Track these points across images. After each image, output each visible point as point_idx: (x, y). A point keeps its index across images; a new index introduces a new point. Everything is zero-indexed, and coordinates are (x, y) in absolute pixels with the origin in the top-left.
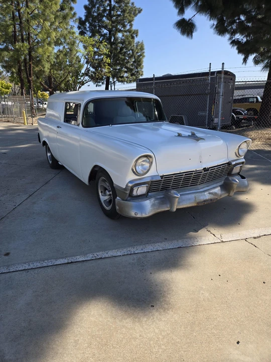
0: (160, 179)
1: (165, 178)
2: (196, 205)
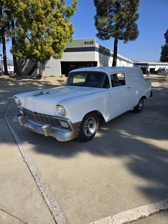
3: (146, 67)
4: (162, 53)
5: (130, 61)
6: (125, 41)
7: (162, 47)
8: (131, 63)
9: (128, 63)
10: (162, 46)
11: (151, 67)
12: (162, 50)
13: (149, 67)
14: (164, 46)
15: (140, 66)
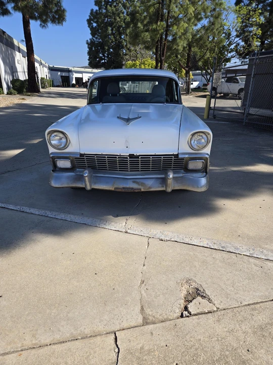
0: (79, 156)
1: (86, 156)
2: (113, 189)
3: (69, 74)
4: (89, 53)
5: (43, 62)
6: (43, 24)
7: (87, 43)
8: (46, 67)
9: (41, 66)
10: (87, 41)
11: (76, 75)
12: (88, 47)
13: (73, 75)
14: (89, 41)
15: (59, 73)
